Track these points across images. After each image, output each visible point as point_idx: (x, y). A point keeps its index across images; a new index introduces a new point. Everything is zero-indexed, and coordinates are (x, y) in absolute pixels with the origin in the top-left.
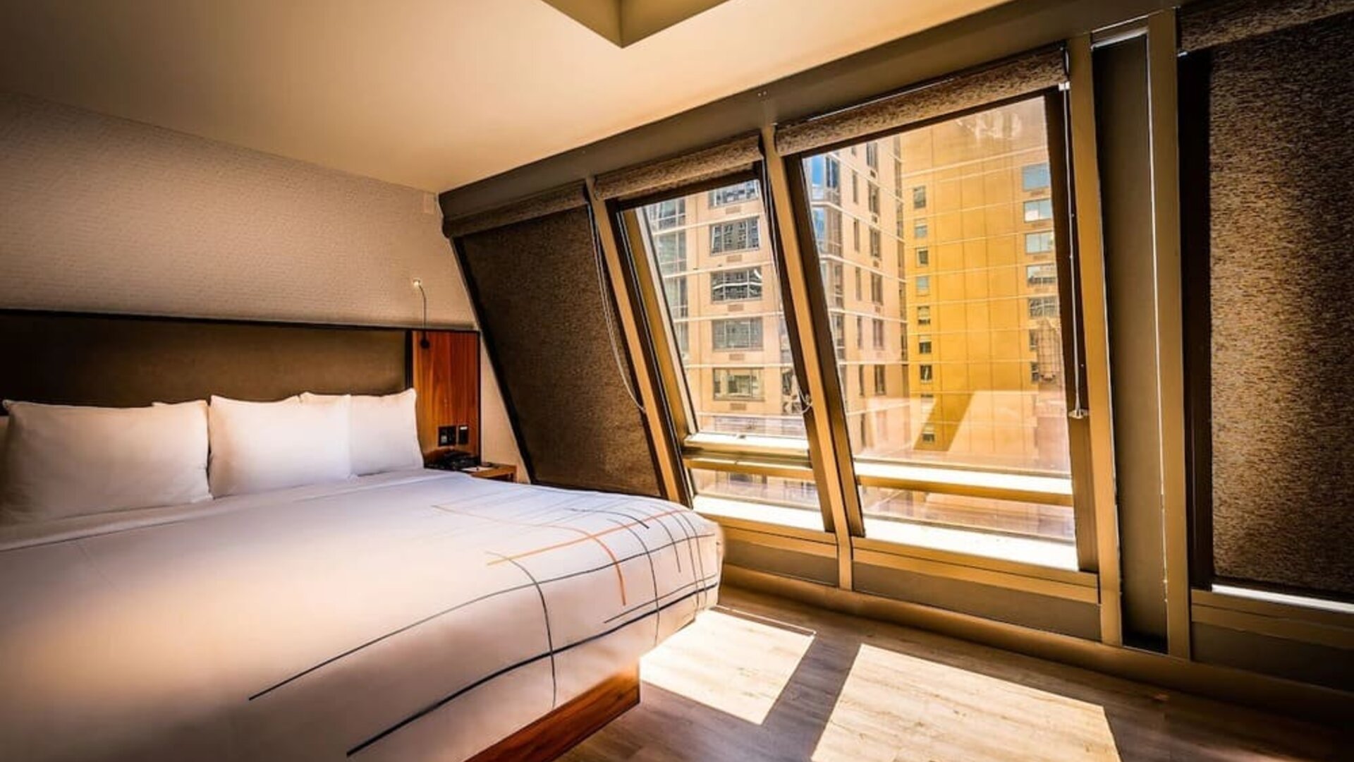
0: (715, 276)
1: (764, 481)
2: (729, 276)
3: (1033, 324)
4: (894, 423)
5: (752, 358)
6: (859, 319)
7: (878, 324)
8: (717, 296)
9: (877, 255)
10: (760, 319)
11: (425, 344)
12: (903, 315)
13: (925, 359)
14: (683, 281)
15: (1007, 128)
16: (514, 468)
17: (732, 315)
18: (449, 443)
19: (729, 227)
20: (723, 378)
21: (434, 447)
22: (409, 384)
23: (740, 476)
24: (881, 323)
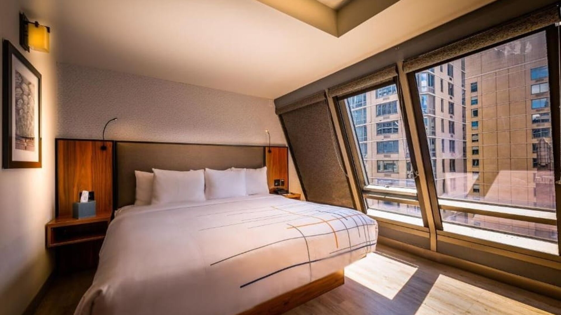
0: (378, 125)
1: (399, 205)
2: (384, 124)
3: (535, 141)
4: (459, 183)
5: (394, 157)
6: (443, 140)
7: (452, 143)
8: (379, 132)
9: (453, 113)
10: (398, 141)
11: (270, 151)
12: (464, 138)
13: (475, 157)
14: (365, 127)
15: (523, 49)
16: (300, 195)
17: (385, 140)
18: (277, 185)
19: (384, 105)
20: (381, 164)
21: (273, 187)
22: (264, 165)
23: (388, 202)
24: (453, 142)
